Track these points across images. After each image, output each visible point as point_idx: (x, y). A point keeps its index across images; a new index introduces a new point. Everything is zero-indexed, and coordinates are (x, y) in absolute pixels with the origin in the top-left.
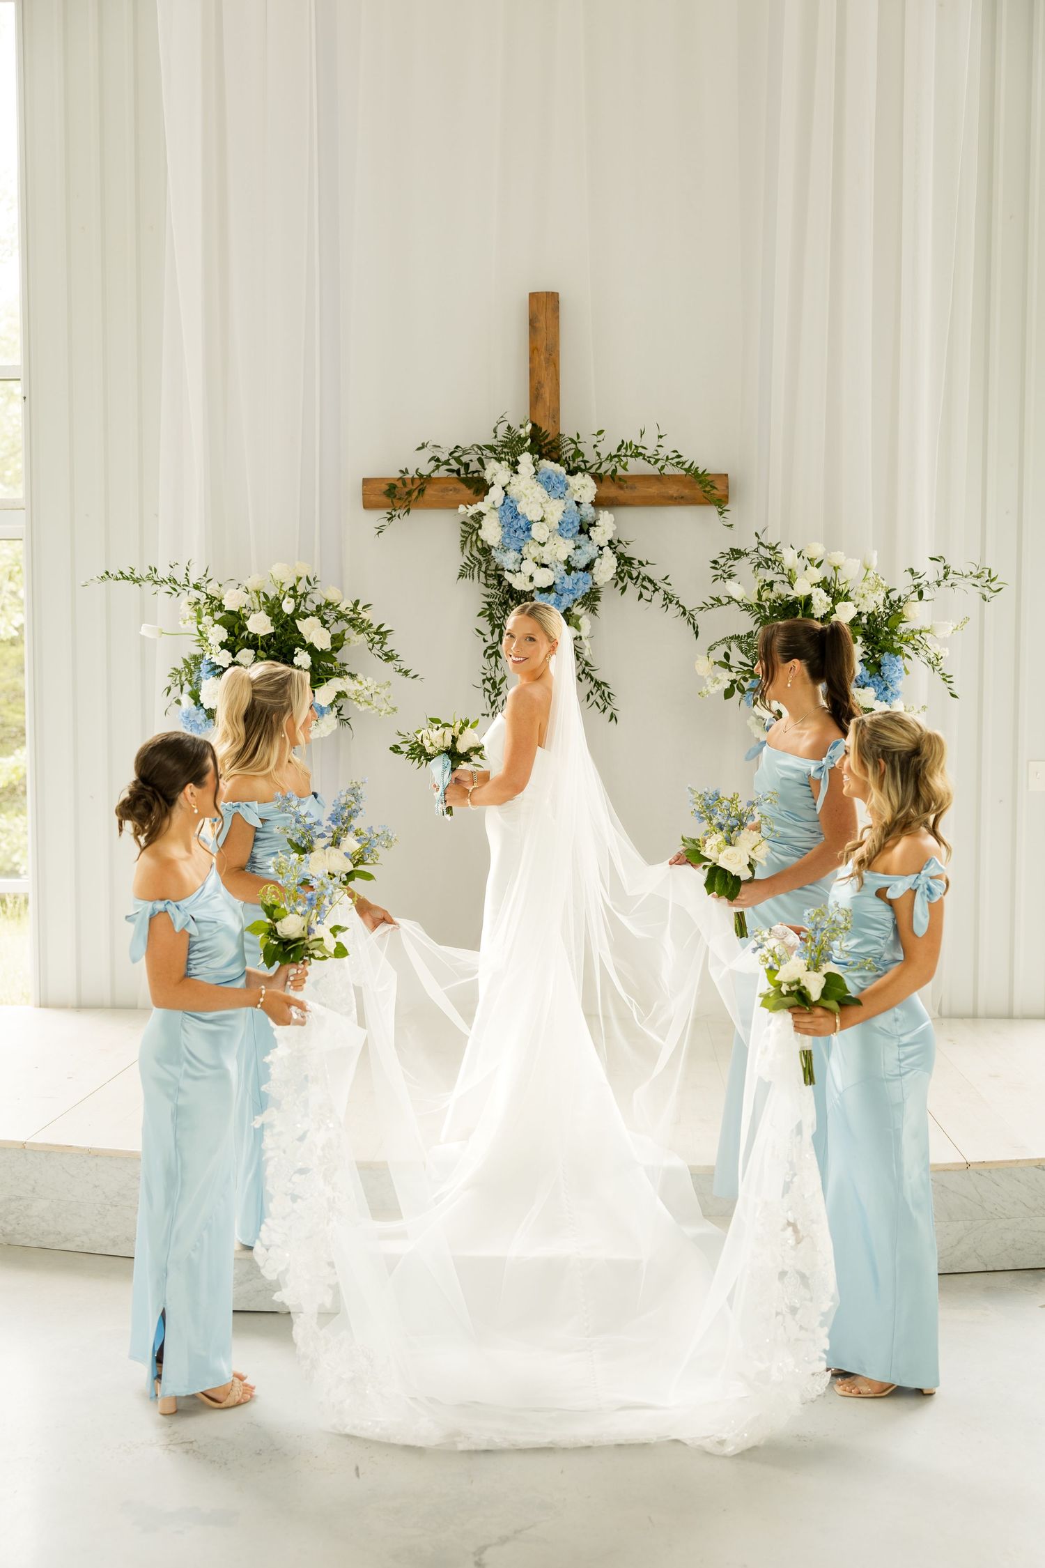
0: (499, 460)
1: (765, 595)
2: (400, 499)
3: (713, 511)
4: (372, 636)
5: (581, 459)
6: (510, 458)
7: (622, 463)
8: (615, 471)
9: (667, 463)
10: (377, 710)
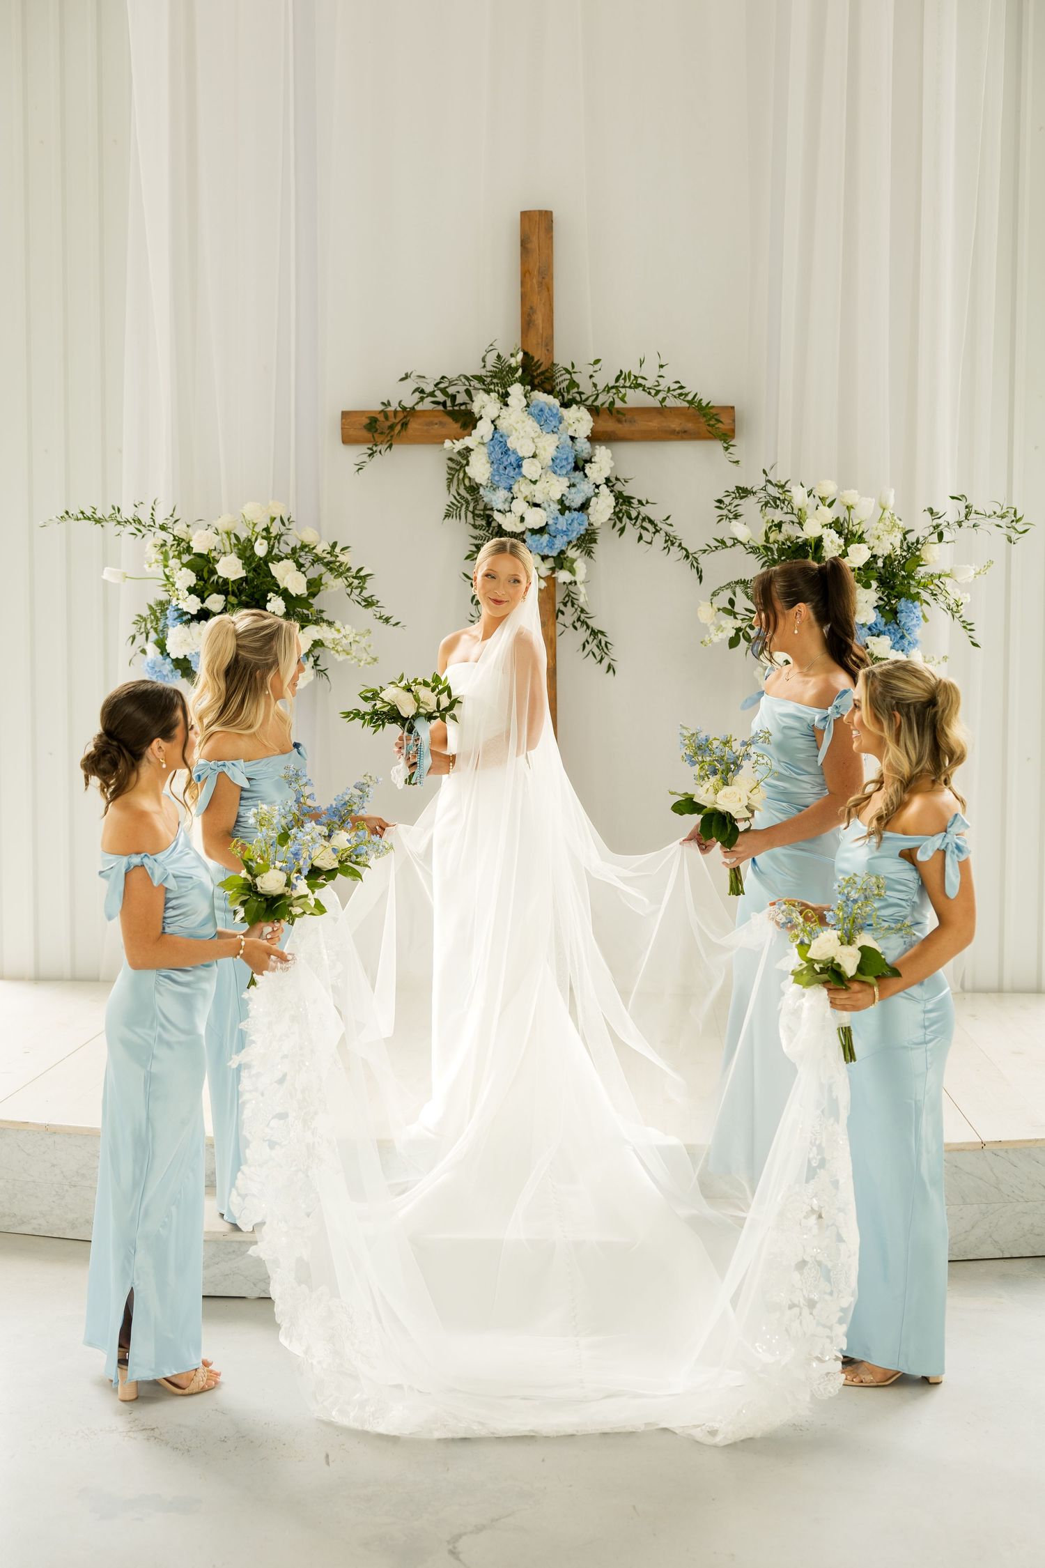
0: (488, 392)
1: (772, 537)
2: (382, 433)
3: (718, 446)
4: (351, 580)
5: (576, 390)
6: (500, 389)
7: (620, 395)
8: (612, 403)
9: (668, 394)
10: (356, 660)
